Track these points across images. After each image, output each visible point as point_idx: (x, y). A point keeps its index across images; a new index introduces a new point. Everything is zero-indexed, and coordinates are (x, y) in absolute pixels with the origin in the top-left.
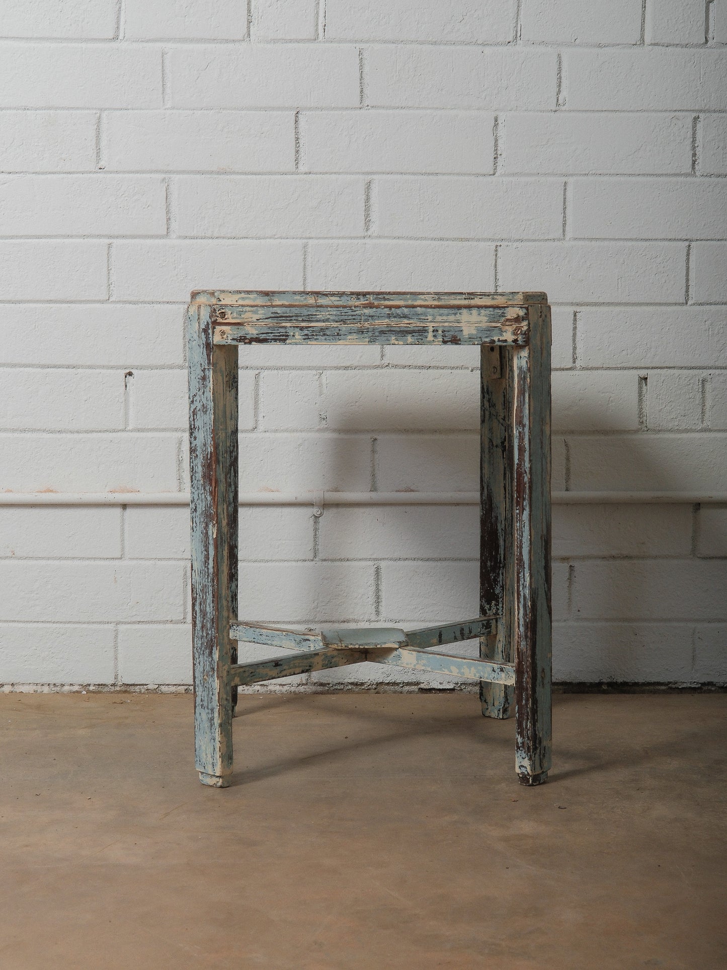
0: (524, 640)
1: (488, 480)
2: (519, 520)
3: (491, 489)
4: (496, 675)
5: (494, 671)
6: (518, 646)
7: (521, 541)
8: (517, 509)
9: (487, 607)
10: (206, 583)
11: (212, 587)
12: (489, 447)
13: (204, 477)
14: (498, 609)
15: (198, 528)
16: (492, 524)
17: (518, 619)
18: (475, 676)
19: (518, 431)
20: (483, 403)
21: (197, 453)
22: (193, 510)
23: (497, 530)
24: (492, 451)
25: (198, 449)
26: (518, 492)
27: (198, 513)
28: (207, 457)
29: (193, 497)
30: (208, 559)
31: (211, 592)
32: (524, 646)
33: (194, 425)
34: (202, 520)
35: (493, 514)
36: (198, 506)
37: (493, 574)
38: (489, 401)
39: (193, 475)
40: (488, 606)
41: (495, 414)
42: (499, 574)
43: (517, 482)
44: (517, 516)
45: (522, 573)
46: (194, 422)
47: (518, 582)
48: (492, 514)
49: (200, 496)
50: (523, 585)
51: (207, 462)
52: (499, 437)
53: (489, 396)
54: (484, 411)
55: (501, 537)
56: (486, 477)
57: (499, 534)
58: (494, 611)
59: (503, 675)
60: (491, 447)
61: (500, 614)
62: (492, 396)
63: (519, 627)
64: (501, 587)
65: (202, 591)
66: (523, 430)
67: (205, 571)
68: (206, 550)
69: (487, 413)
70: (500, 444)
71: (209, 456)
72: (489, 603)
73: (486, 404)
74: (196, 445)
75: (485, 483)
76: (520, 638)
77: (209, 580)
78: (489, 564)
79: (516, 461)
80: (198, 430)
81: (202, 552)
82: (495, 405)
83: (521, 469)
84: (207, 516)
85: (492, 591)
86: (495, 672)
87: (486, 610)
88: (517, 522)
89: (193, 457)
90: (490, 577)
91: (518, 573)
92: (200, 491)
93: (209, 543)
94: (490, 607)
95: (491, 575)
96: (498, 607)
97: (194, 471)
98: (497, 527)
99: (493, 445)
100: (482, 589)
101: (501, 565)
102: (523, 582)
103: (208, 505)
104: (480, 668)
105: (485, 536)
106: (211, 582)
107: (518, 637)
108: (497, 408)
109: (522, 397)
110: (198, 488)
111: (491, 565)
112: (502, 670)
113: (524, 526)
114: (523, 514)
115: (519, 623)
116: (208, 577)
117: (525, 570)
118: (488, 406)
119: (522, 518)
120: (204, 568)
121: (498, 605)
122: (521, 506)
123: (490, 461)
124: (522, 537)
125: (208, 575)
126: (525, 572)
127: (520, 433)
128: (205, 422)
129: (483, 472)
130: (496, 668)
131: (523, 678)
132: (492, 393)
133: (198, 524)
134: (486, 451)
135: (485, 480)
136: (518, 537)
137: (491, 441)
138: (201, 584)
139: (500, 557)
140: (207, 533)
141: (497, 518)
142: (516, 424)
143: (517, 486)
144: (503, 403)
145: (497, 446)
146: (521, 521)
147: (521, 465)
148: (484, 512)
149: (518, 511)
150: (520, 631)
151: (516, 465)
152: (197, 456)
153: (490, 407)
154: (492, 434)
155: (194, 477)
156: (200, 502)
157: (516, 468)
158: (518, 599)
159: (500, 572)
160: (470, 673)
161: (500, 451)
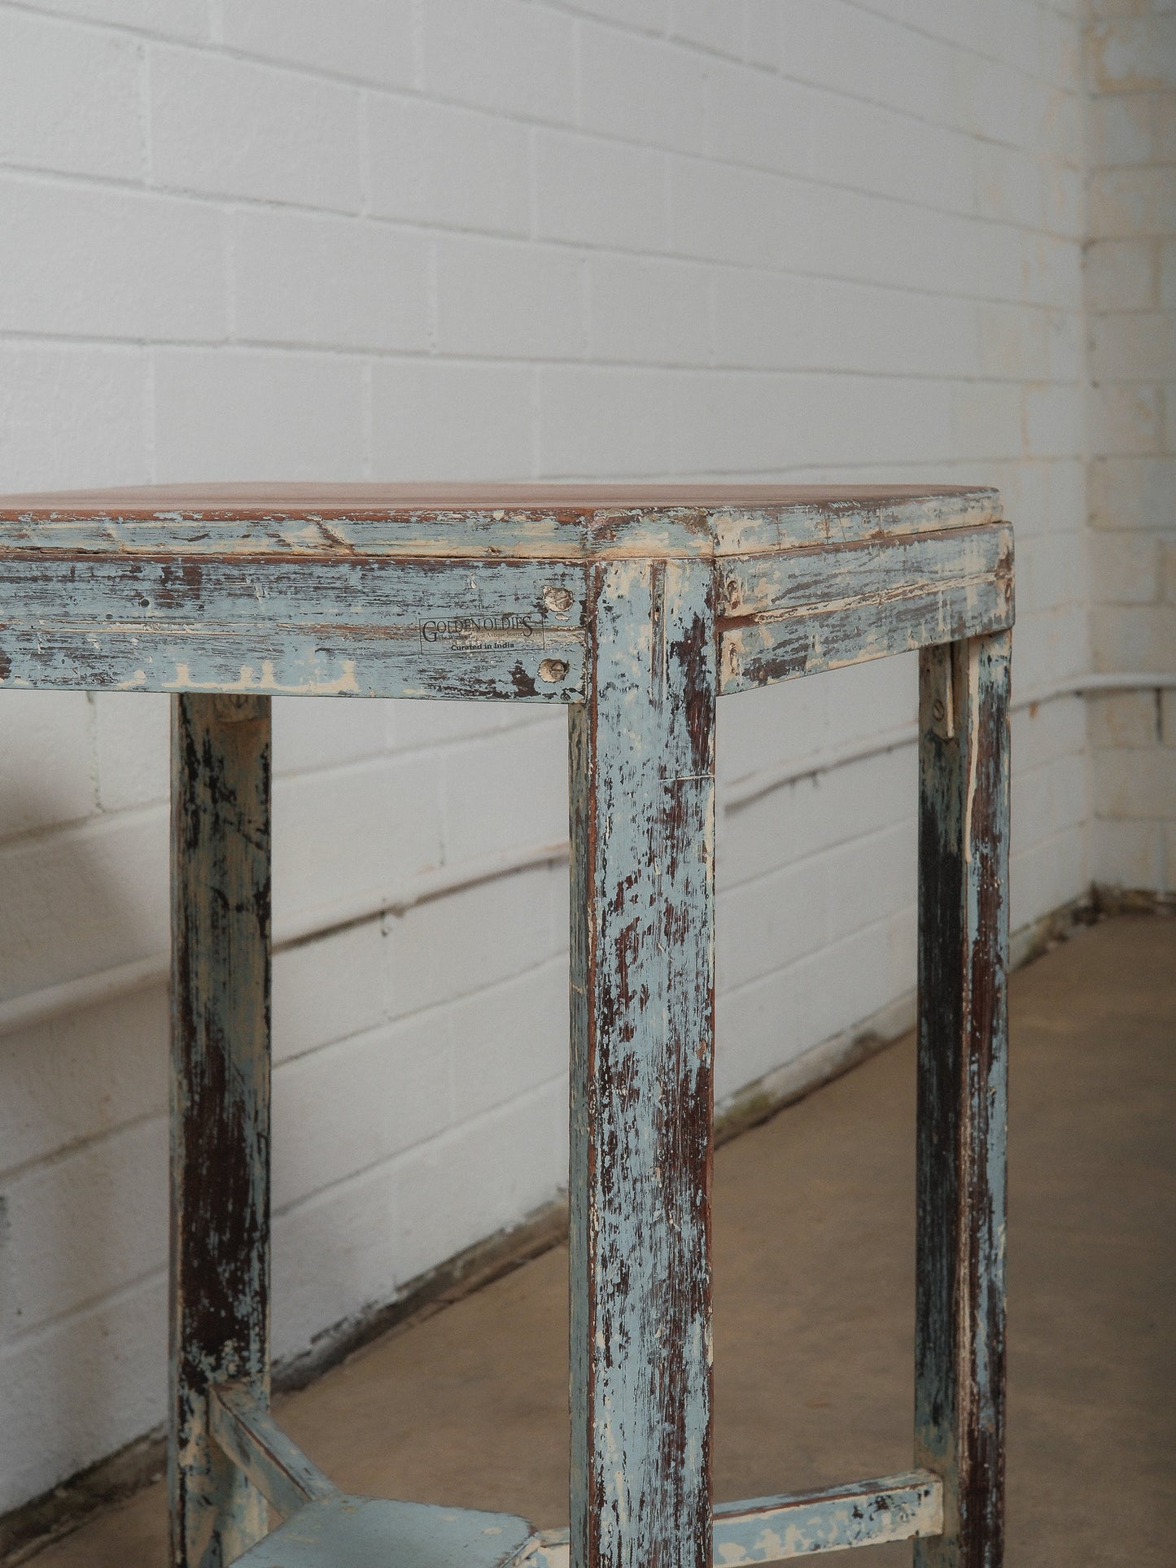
0: (990, 1403)
1: (209, 1005)
2: (979, 1089)
3: (221, 1030)
4: (863, 1525)
5: (857, 1515)
6: (970, 1425)
7: (983, 1144)
8: (972, 1063)
9: (206, 1362)
10: (670, 1533)
11: (697, 1538)
12: (214, 914)
13: (667, 1160)
14: (245, 1360)
15: (633, 1349)
16: (222, 1126)
17: (973, 1352)
18: (799, 1546)
19: (978, 856)
20: (192, 794)
21: (636, 1083)
22: (610, 1290)
23: (241, 1139)
24: (221, 923)
25: (642, 1068)
26: (977, 1014)
27: (634, 1296)
28: (684, 1093)
29: (611, 1246)
30: (681, 1446)
31: (692, 1557)
32: (989, 1420)
33: (624, 987)
34: (654, 1314)
35: (228, 1099)
36: (634, 1270)
37: (228, 1263)
38: (213, 784)
39: (612, 1166)
40: (212, 1360)
41: (234, 819)
42: (248, 1261)
43: (973, 991)
44: (972, 1079)
45: (985, 1229)
46: (624, 978)
47: (974, 1253)
48: (222, 1101)
49: (646, 1232)
50: (988, 1258)
51: (683, 1108)
52: (247, 878)
53: (212, 770)
54: (195, 814)
55: (256, 1155)
56: (203, 996)
57: (248, 1151)
58: (232, 1369)
59: (886, 1517)
60: (221, 912)
61: (254, 1370)
62: (222, 768)
63: (973, 1373)
64: (257, 1293)
66: (994, 848)
67: (665, 1493)
68: (670, 1418)
69: (206, 820)
70: (252, 900)
71: (693, 1086)
72: (213, 1348)
73: (203, 794)
74: (628, 1058)
75: (199, 1015)
76: (979, 1401)
77: (684, 1519)
78: (213, 1239)
79: (972, 934)
80: (643, 1002)
81: (651, 1429)
82: (233, 793)
83: (987, 953)
84: (677, 1296)
85: (223, 1314)
86: (861, 1516)
87: (202, 1372)
88: (972, 1095)
89: (616, 1101)
90: (218, 1275)
91: (974, 1230)
92: (645, 1216)
93: (685, 1390)
94: (219, 1359)
95: (220, 1270)
96: (245, 1354)
97: (619, 1151)
98: (240, 1129)
99: (226, 905)
100: (191, 1316)
101: (257, 1235)
102: (987, 1251)
103: (681, 1257)
104: (817, 1520)
105: (202, 1165)
106: (690, 1523)
107: (972, 1402)
108: (240, 799)
109: (992, 765)
110: (637, 1208)
111: (221, 1242)
112: (882, 1505)
113: (993, 1103)
114: (989, 1069)
115: (973, 1363)
116: (677, 1510)
117: (994, 1217)
118: (209, 801)
119: (987, 1082)
120: (657, 1483)
121: (247, 1348)
122: (985, 1051)
123: (217, 952)
124: (986, 1132)
125: (678, 1505)
126: (994, 1223)
127: (984, 858)
128: (677, 966)
129: (193, 984)
130: (865, 1506)
131: (985, 1506)
132: (221, 761)
133: (635, 1334)
134: (204, 923)
135: (201, 1003)
136: (975, 1134)
137: (219, 895)
138: (646, 1545)
139: (253, 1213)
140: (677, 1356)
141: (240, 1107)
142: (974, 837)
143: (973, 1001)
144: (261, 787)
145: (240, 908)
146: (983, 1090)
147: (986, 942)
148: (197, 1098)
149: (975, 1067)
150: (978, 1384)
151: (971, 947)
152: (634, 1093)
153: (215, 801)
154: (225, 873)
155: (616, 1172)
156: (645, 1253)
157: (971, 954)
158: (973, 1298)
159: (254, 1255)
160: (783, 1545)
161: (250, 919)
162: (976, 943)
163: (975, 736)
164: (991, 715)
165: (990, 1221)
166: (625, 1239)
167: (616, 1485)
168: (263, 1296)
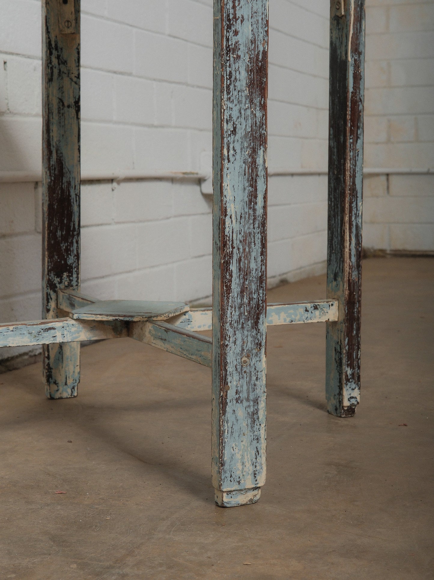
0: (356, 270)
1: (57, 143)
2: (353, 149)
3: (62, 153)
4: (309, 315)
5: (307, 311)
6: (349, 277)
7: (354, 170)
8: (350, 139)
9: (57, 280)
10: (251, 230)
11: (261, 233)
12: (59, 108)
13: (251, 85)
14: (71, 281)
15: (238, 156)
16: (62, 189)
17: (350, 250)
18: (285, 320)
19: (353, 59)
20: (51, 60)
21: (239, 53)
22: (229, 133)
23: (69, 196)
24: (62, 112)
25: (242, 47)
26: (352, 120)
27: (238, 136)
28: (257, 60)
29: (230, 115)
30: (256, 197)
31: (259, 241)
32: (356, 276)
33: (235, 14)
34: (246, 145)
35: (65, 180)
36: (238, 126)
37: (65, 243)
38: (58, 57)
39: (230, 84)
40: (59, 279)
41: (66, 71)
42: (72, 243)
43: (351, 111)
44: (350, 145)
45: (355, 203)
46: (235, 11)
47: (351, 212)
48: (62, 180)
49: (243, 112)
50: (356, 214)
51: (257, 65)
52: (71, 95)
53: (58, 52)
54: (52, 68)
55: (75, 203)
56: (55, 139)
57: (72, 200)
58: (66, 283)
59: (317, 312)
60: (62, 107)
61: (74, 285)
62: (62, 52)
63: (350, 258)
64: (75, 256)
65: (242, 242)
66: (359, 57)
67: (249, 214)
68: (251, 186)
69: (56, 71)
70: (73, 104)
71: (260, 57)
72: (59, 275)
73: (55, 61)
74: (236, 43)
75: (54, 147)
76: (352, 268)
77: (256, 225)
78: (59, 233)
79: (351, 89)
80: (242, 21)
81: (245, 189)
82: (66, 62)
83: (356, 97)
84: (254, 139)
85: (63, 262)
86: (308, 311)
87: (55, 284)
88: (350, 151)
89: (232, 59)
90: (61, 247)
91: (351, 203)
92: (242, 106)
93: (257, 175)
94: (61, 279)
95: (62, 245)
96: (71, 278)
97: (233, 79)
98: (69, 192)
99: (63, 105)
100: (51, 262)
101: (75, 233)
102: (356, 212)
103: (256, 124)
104: (292, 311)
105: (55, 204)
106: (259, 227)
107: (349, 269)
108: (68, 65)
109: (358, 24)
110: (239, 102)
111: (62, 234)
112: (316, 308)
113: (358, 155)
114: (357, 142)
115: (350, 254)
116: (254, 222)
118: (57, 64)
119: (356, 147)
120: (247, 210)
121: (72, 276)
122: (355, 135)
123: (60, 123)
124: (355, 166)
125: (254, 220)
126: (358, 201)
127: (355, 60)
128: (255, 9)
129: (51, 134)
130: (310, 307)
131: (354, 309)
132: (62, 49)
133: (238, 151)
134: (55, 111)
135: (54, 142)
136: (351, 166)
137: (61, 101)
138: (242, 234)
139: (74, 225)
140: (254, 162)
141: (69, 183)
142: (352, 52)
143: (351, 115)
144: (77, 60)
145: (69, 106)
146: (354, 150)
147: (356, 93)
148: (53, 178)
149: (351, 141)
150: (352, 262)
151: (350, 94)
152: (239, 57)
153: (59, 64)
154: (63, 93)
155: (232, 87)
156: (243, 120)
157: (350, 97)
158: (350, 229)
159: (74, 240)
160: (279, 319)
161: (73, 111)
162: (352, 93)
163: (352, 12)
164: (358, 5)
165: (357, 200)
166: (235, 114)
167: (231, 209)
168: (78, 256)
